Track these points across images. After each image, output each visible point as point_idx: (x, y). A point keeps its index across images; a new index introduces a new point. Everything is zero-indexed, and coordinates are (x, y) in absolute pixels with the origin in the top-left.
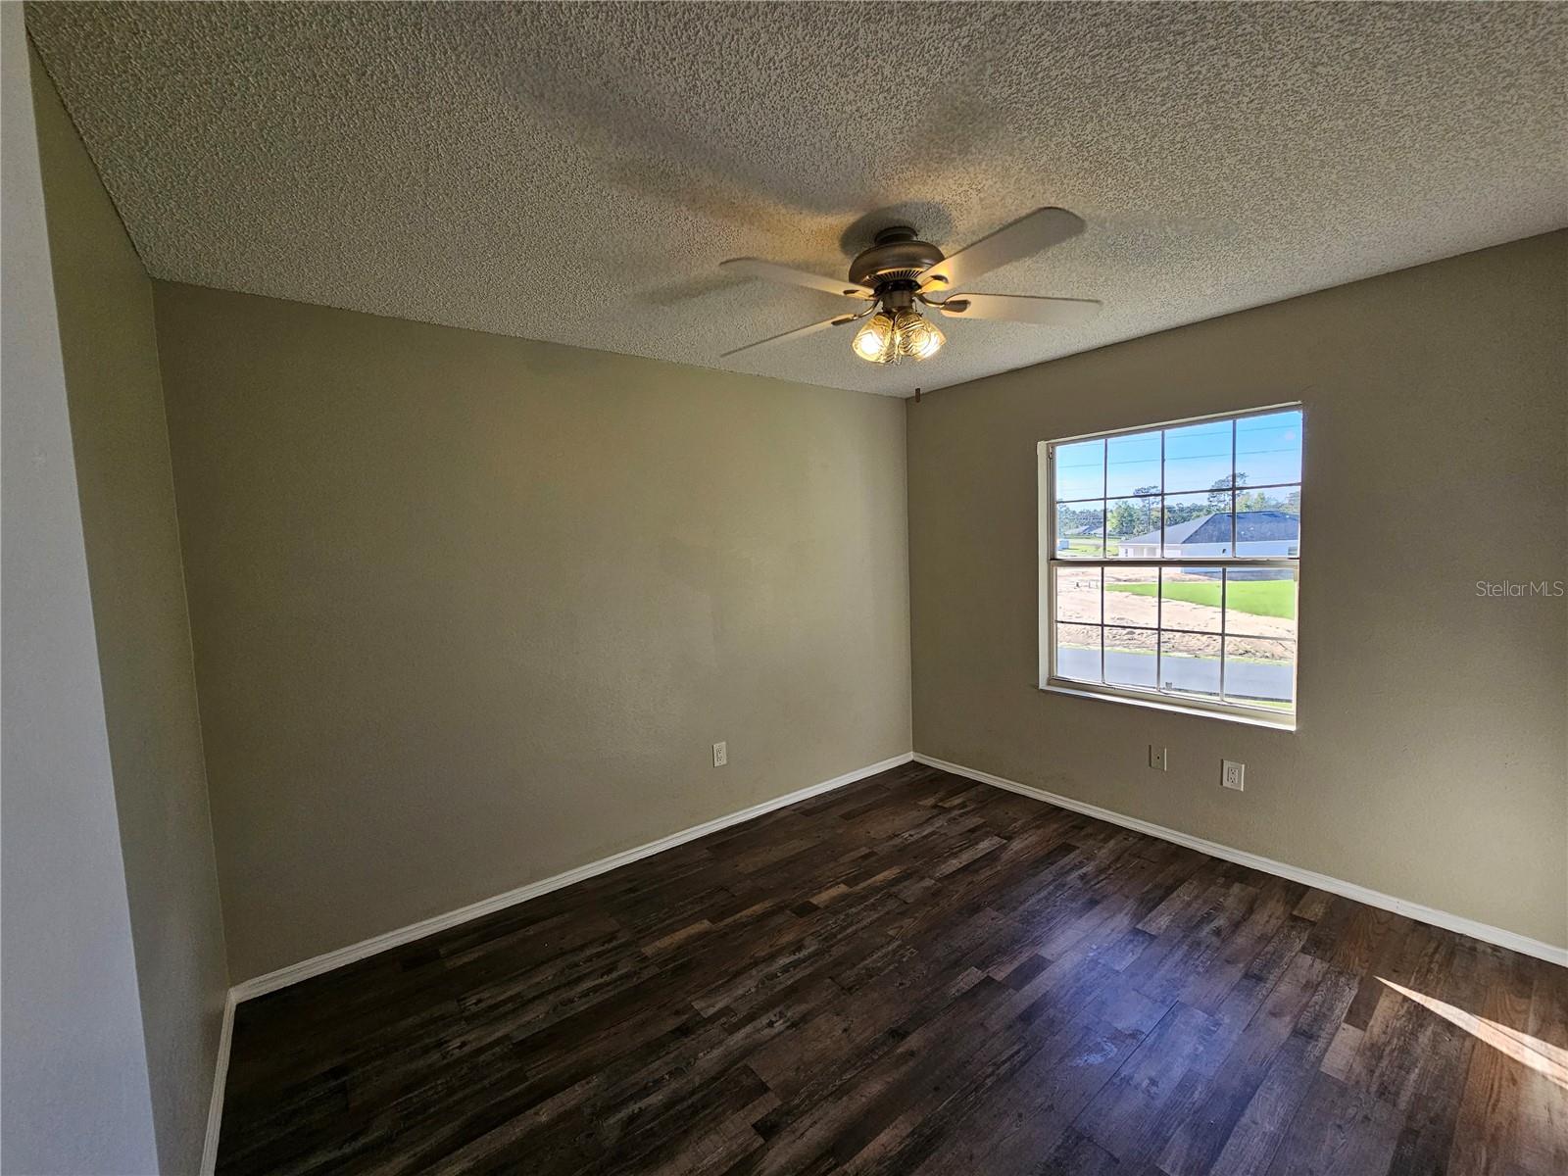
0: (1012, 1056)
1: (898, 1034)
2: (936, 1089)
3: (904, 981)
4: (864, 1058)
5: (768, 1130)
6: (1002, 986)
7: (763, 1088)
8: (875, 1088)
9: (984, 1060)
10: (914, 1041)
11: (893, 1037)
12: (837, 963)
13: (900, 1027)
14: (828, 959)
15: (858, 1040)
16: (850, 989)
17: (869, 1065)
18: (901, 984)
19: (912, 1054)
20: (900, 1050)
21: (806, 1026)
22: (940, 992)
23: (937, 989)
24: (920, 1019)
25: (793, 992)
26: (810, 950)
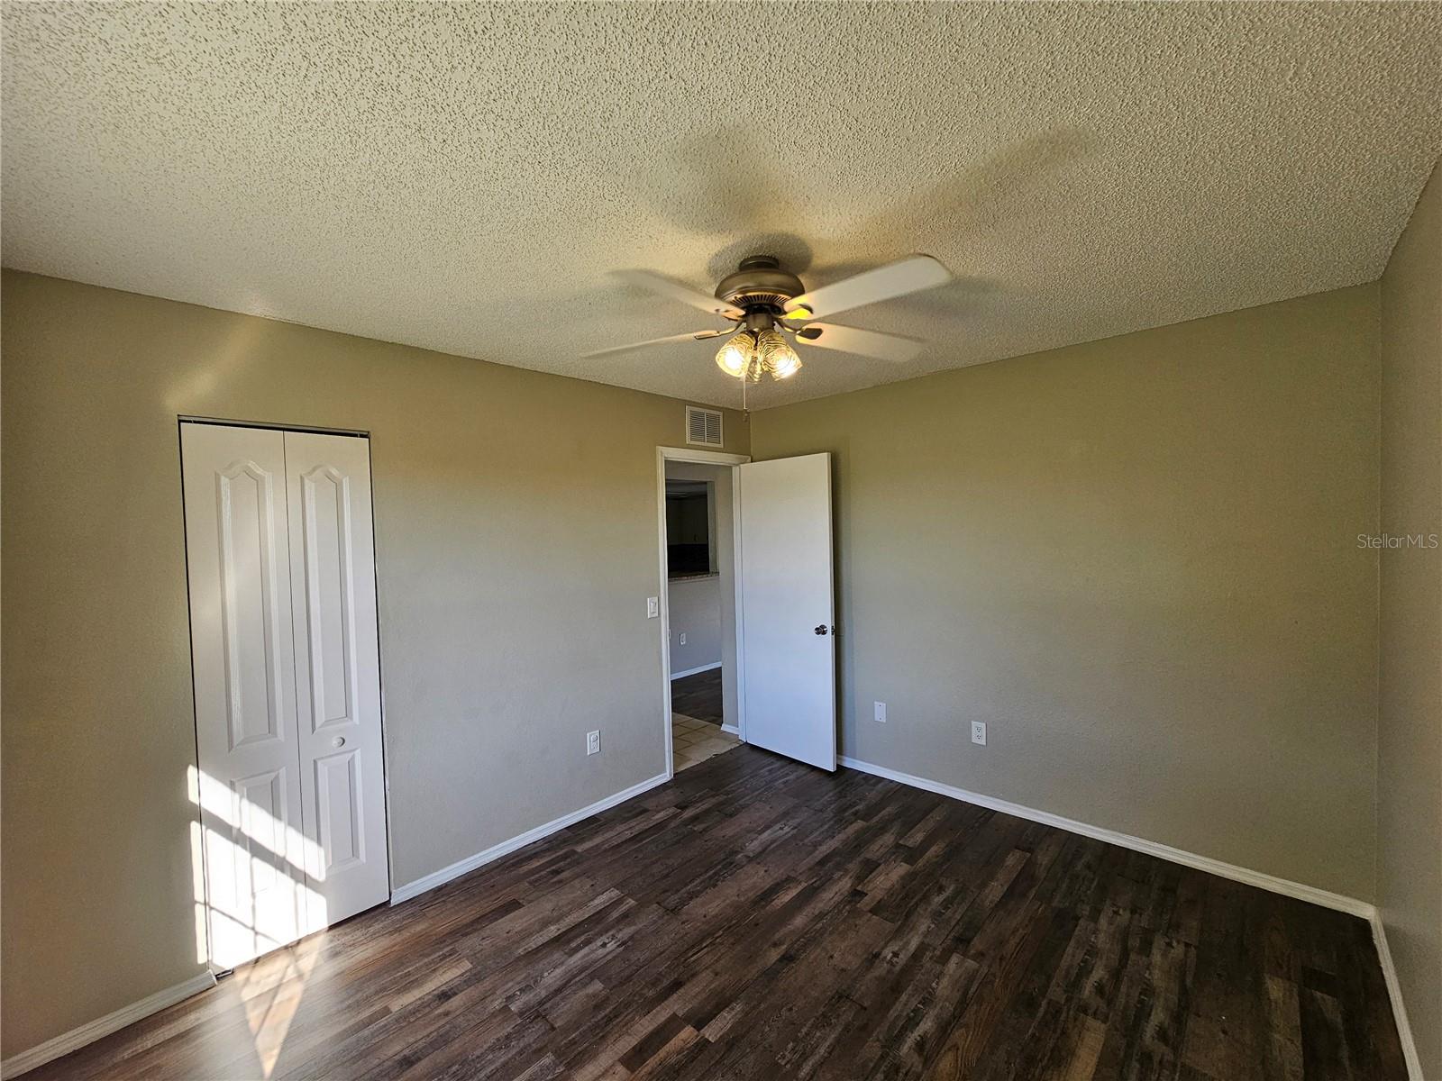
0: (698, 952)
1: (787, 959)
2: (757, 925)
3: (788, 1014)
4: (810, 938)
5: (856, 894)
6: (687, 1019)
7: (873, 911)
8: (799, 921)
9: (720, 947)
10: (774, 955)
11: (791, 956)
12: (865, 1029)
13: (787, 964)
14: (880, 1032)
15: (819, 950)
16: (840, 997)
17: (806, 933)
18: (791, 1009)
19: (775, 945)
20: (784, 947)
21: (865, 956)
22: (752, 1005)
23: (754, 1008)
24: (771, 975)
25: (894, 987)
26: (906, 1046)
